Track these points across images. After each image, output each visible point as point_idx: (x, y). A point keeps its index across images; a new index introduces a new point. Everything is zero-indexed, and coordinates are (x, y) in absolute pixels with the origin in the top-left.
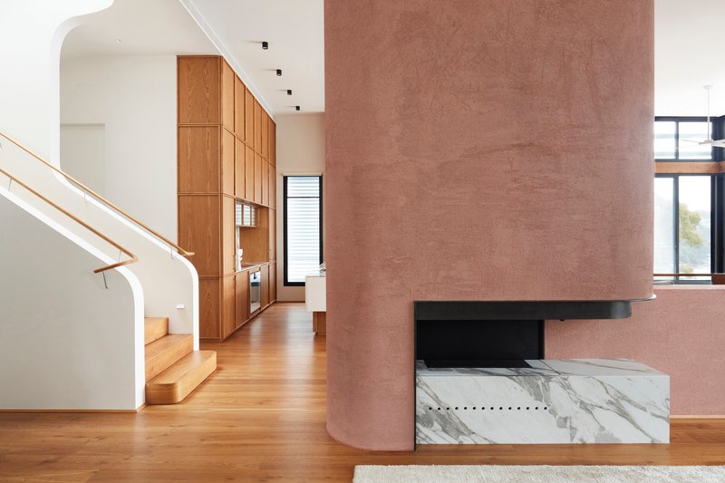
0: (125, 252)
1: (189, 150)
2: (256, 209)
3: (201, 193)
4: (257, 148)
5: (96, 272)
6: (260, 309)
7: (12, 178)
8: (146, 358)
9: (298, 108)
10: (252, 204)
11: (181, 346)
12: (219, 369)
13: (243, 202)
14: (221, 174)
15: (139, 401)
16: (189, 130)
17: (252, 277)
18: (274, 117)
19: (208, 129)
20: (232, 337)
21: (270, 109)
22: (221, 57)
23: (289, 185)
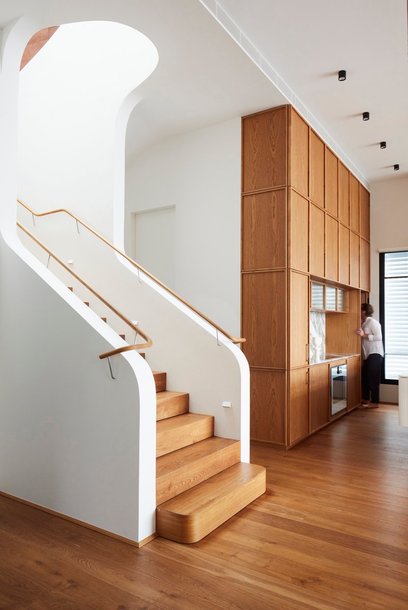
0: (141, 334)
1: (254, 221)
2: (344, 291)
3: (266, 269)
4: (343, 218)
5: (102, 357)
6: (346, 409)
7: (51, 254)
8: (159, 474)
9: (396, 167)
10: (336, 285)
11: (222, 456)
12: (268, 493)
13: (324, 283)
14: (289, 245)
15: (144, 531)
16: (254, 199)
17: (334, 371)
18: (368, 185)
19: (274, 194)
20: (302, 444)
21: (362, 176)
22: (289, 106)
23: (386, 264)
